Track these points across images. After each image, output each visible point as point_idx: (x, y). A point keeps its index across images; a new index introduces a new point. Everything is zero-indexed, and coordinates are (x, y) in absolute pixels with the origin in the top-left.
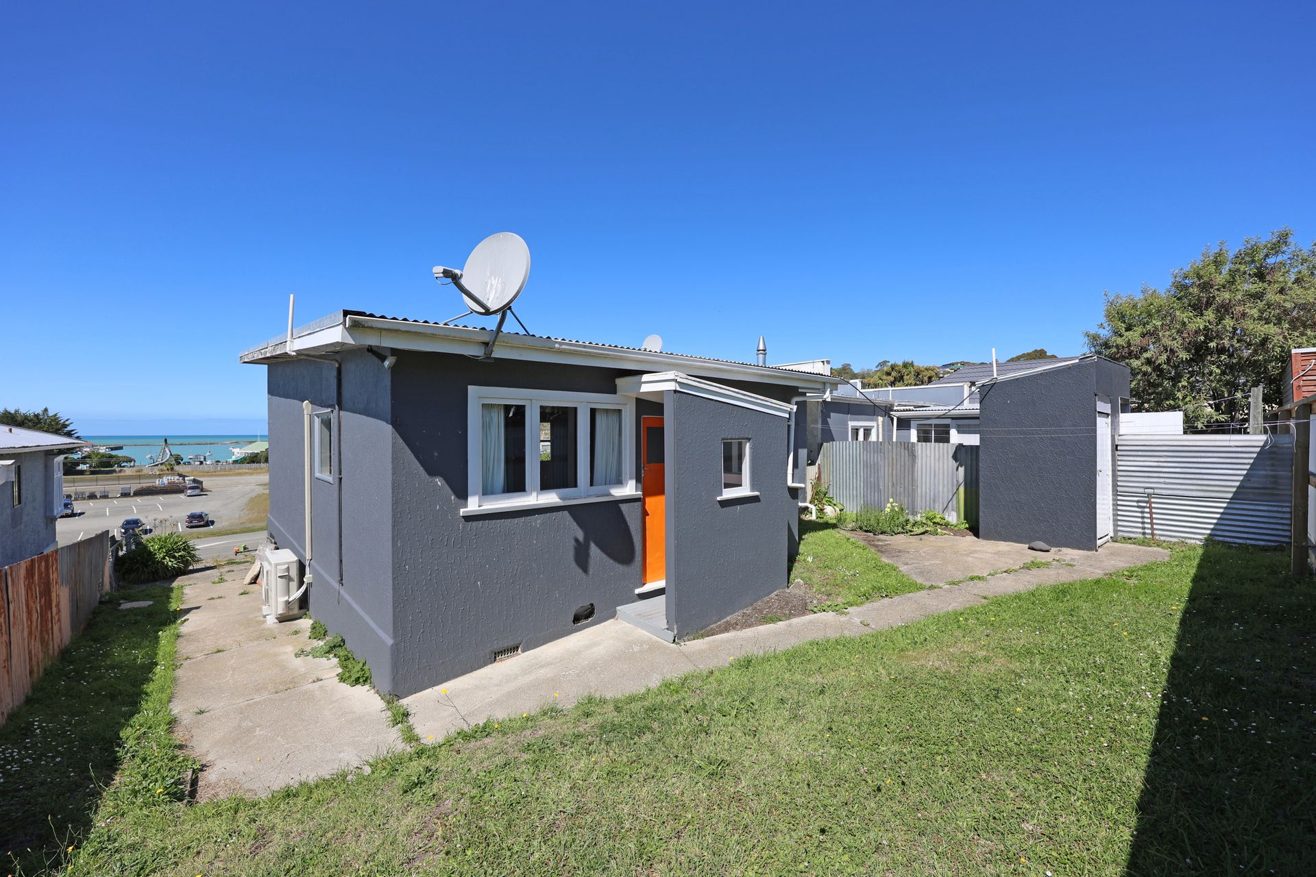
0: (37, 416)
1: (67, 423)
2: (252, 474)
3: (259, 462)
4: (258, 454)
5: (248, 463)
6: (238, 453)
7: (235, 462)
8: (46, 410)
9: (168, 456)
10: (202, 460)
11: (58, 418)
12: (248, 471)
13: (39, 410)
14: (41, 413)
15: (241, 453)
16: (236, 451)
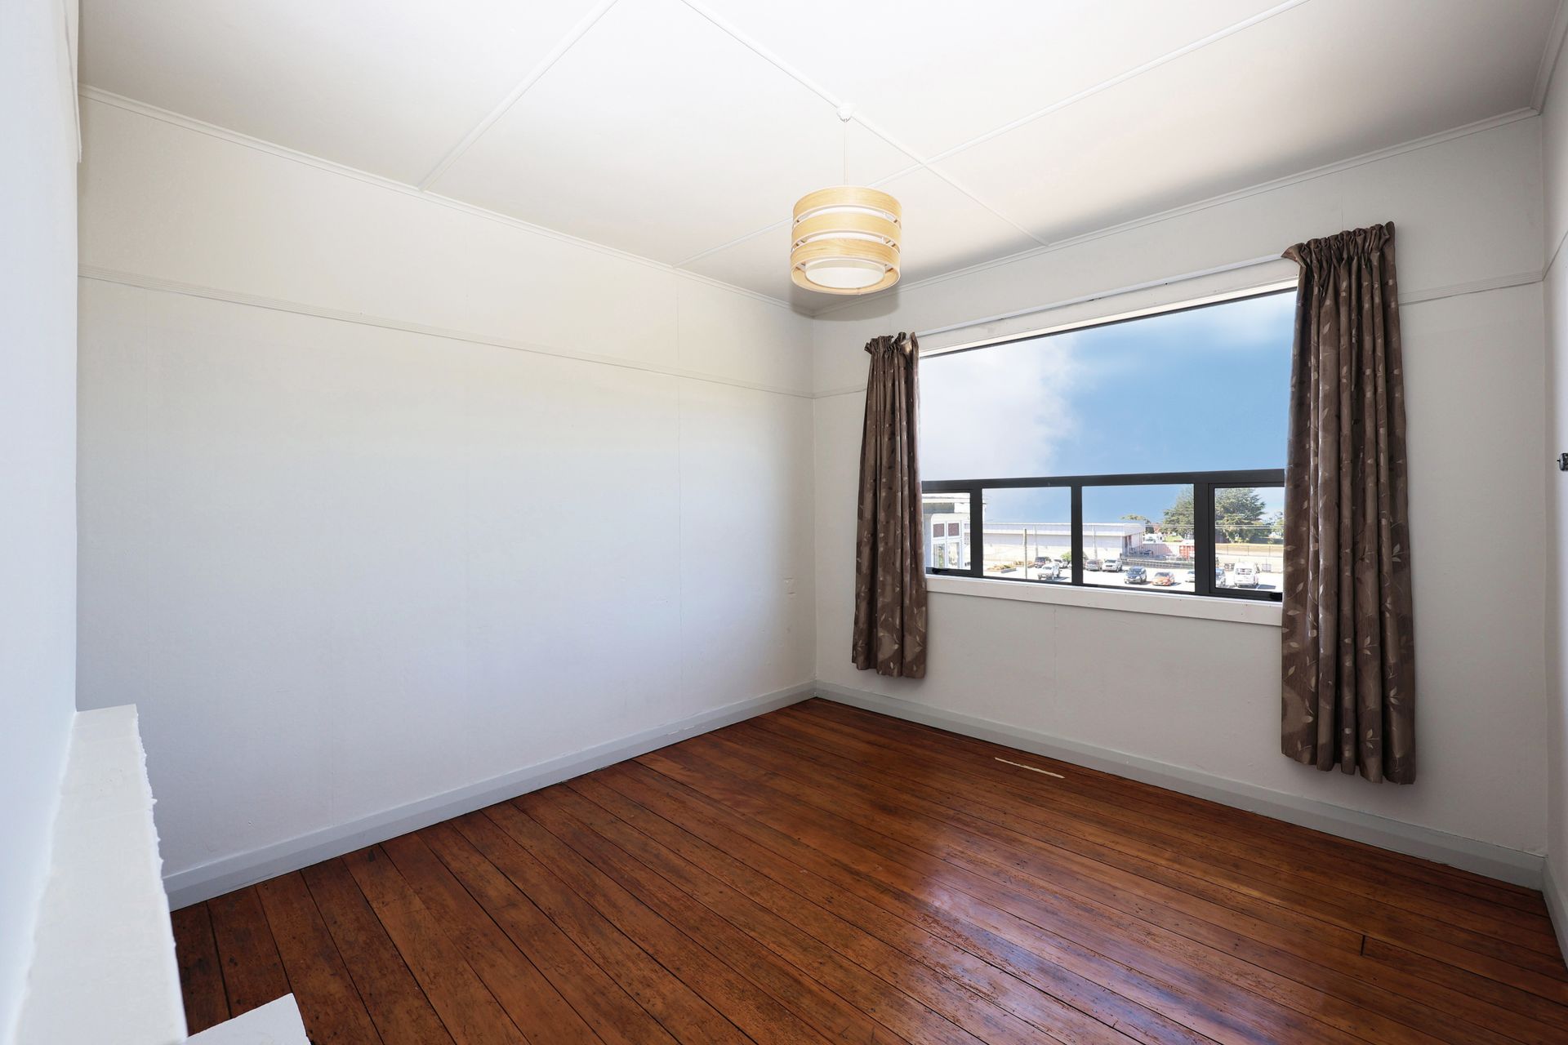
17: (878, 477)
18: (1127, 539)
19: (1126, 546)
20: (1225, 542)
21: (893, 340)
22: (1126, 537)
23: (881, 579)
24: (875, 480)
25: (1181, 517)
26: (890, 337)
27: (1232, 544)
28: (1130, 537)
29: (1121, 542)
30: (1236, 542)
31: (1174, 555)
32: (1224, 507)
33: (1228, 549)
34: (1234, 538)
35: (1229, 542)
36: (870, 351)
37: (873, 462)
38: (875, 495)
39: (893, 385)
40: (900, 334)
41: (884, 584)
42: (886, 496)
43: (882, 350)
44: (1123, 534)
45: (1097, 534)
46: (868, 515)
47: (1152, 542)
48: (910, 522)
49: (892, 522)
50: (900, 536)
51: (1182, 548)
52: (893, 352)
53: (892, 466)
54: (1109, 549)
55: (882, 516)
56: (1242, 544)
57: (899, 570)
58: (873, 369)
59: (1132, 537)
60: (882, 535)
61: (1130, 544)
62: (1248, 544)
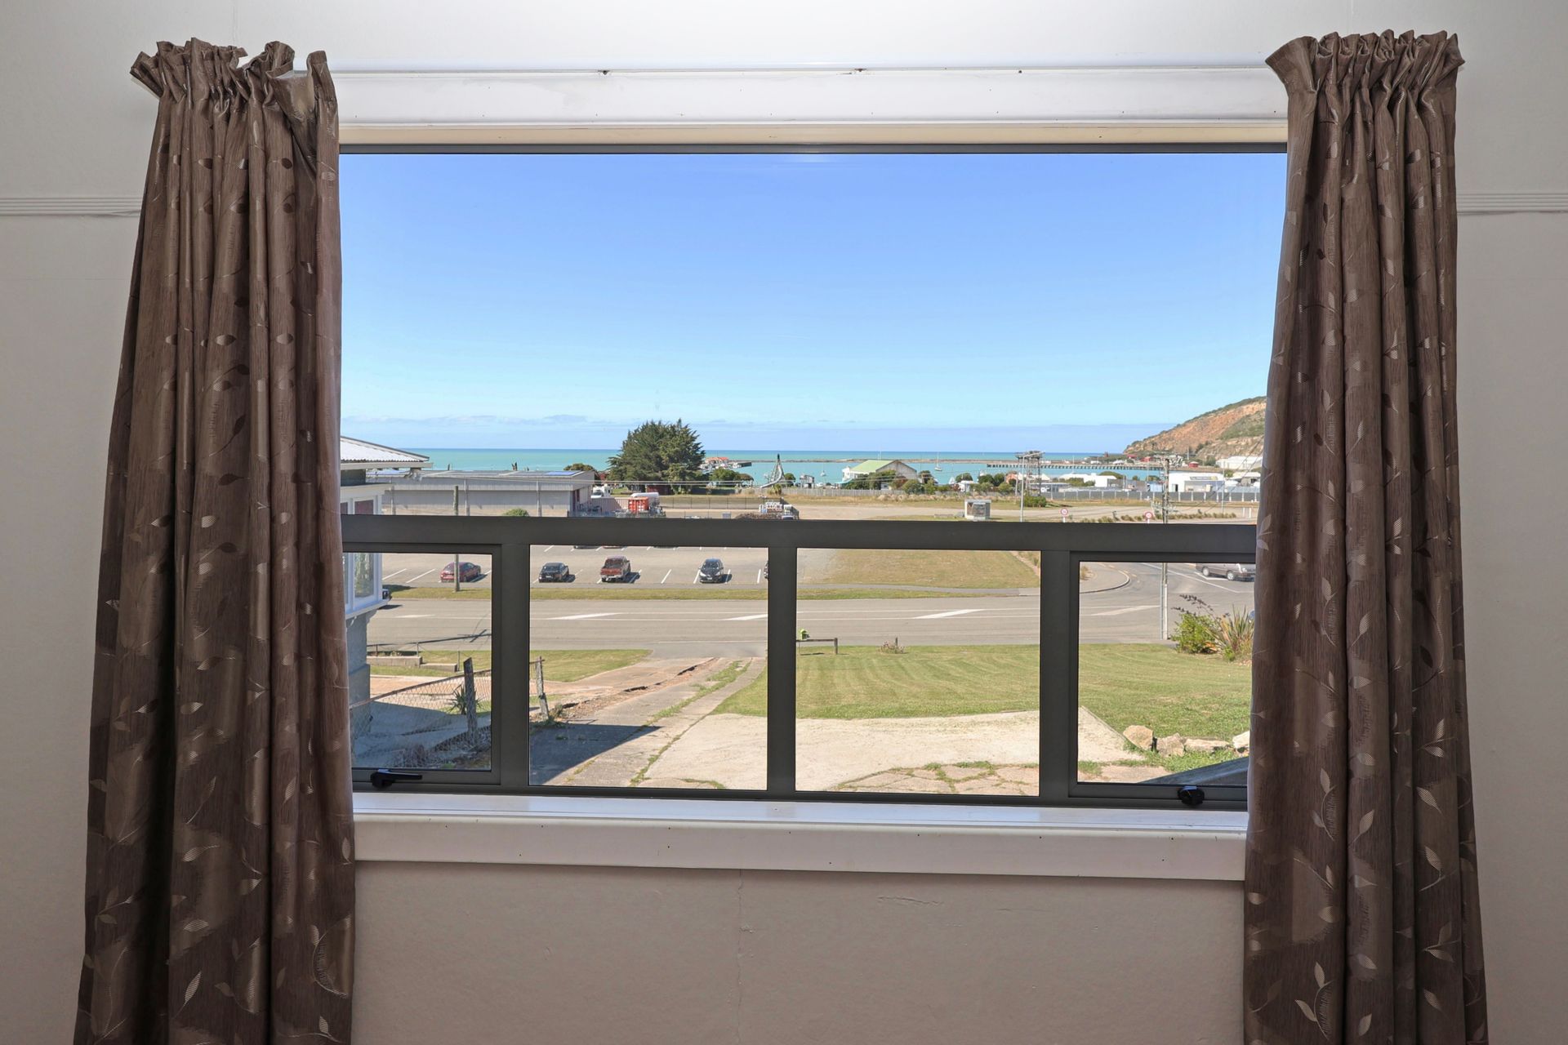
0: (673, 427)
1: (695, 435)
2: (856, 503)
3: (867, 488)
4: (866, 476)
5: (856, 488)
6: (849, 474)
7: (844, 486)
8: (680, 421)
9: (780, 475)
10: (811, 482)
11: (688, 430)
12: (853, 499)
13: (675, 423)
14: (676, 424)
15: (851, 475)
16: (846, 471)
17: (181, 511)
18: (576, 494)
19: (574, 504)
20: (669, 494)
21: (243, 62)
22: (574, 492)
23: (189, 857)
24: (170, 520)
25: (628, 466)
26: (233, 53)
27: (676, 496)
28: (578, 491)
29: (569, 498)
30: (679, 493)
31: (623, 511)
32: (669, 456)
33: (673, 501)
34: (677, 490)
35: (674, 494)
36: (156, 88)
37: (161, 460)
38: (168, 569)
39: (245, 209)
40: (271, 47)
41: (196, 872)
42: (210, 578)
43: (203, 88)
44: (571, 488)
45: (542, 489)
46: (141, 639)
47: (599, 496)
48: (299, 657)
49: (232, 657)
50: (263, 707)
51: (631, 503)
52: (243, 104)
53: (236, 476)
54: (555, 506)
55: (196, 643)
56: (684, 496)
57: (258, 820)
58: (166, 148)
59: (581, 492)
60: (196, 706)
61: (578, 500)
62: (690, 496)
